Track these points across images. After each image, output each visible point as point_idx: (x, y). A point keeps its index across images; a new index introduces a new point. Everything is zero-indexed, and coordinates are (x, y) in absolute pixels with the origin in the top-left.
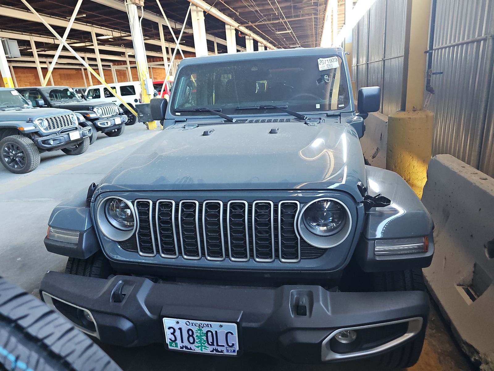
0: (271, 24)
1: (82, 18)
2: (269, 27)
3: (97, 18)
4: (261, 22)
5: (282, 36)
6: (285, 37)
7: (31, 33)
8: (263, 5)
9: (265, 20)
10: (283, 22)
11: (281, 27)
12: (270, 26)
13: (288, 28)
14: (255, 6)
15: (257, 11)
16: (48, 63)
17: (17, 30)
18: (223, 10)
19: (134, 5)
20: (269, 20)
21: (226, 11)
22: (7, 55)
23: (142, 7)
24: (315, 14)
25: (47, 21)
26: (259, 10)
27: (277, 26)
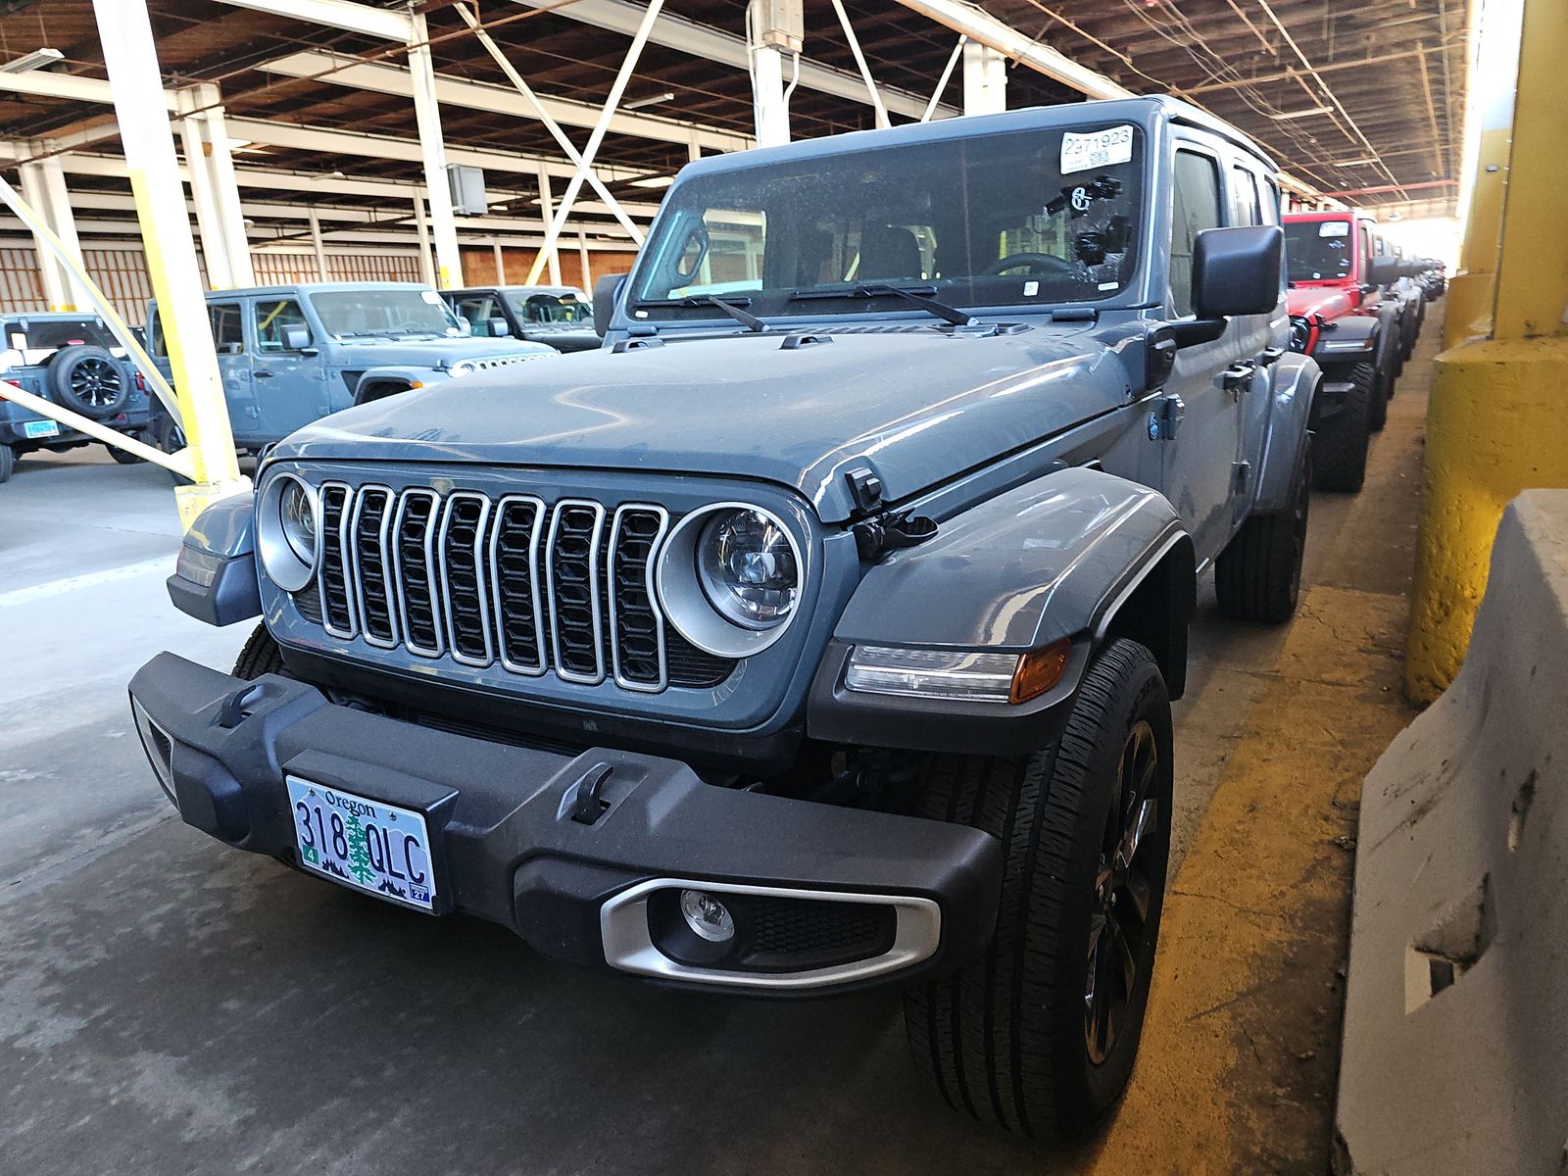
0: (1259, 86)
1: (661, 105)
2: (1248, 98)
3: (705, 102)
4: (1213, 82)
5: (1304, 129)
6: (1315, 131)
7: (543, 154)
8: (1220, 23)
9: (1230, 76)
10: (1300, 80)
11: (1292, 96)
12: (1252, 94)
13: (1322, 100)
14: (1189, 31)
15: (1197, 47)
16: (584, 236)
17: (509, 146)
18: (1077, 52)
19: (773, 51)
20: (1246, 74)
21: (1086, 55)
22: (455, 208)
23: (796, 56)
24: (1432, 42)
25: (552, 112)
26: (1204, 41)
27: (1280, 95)
